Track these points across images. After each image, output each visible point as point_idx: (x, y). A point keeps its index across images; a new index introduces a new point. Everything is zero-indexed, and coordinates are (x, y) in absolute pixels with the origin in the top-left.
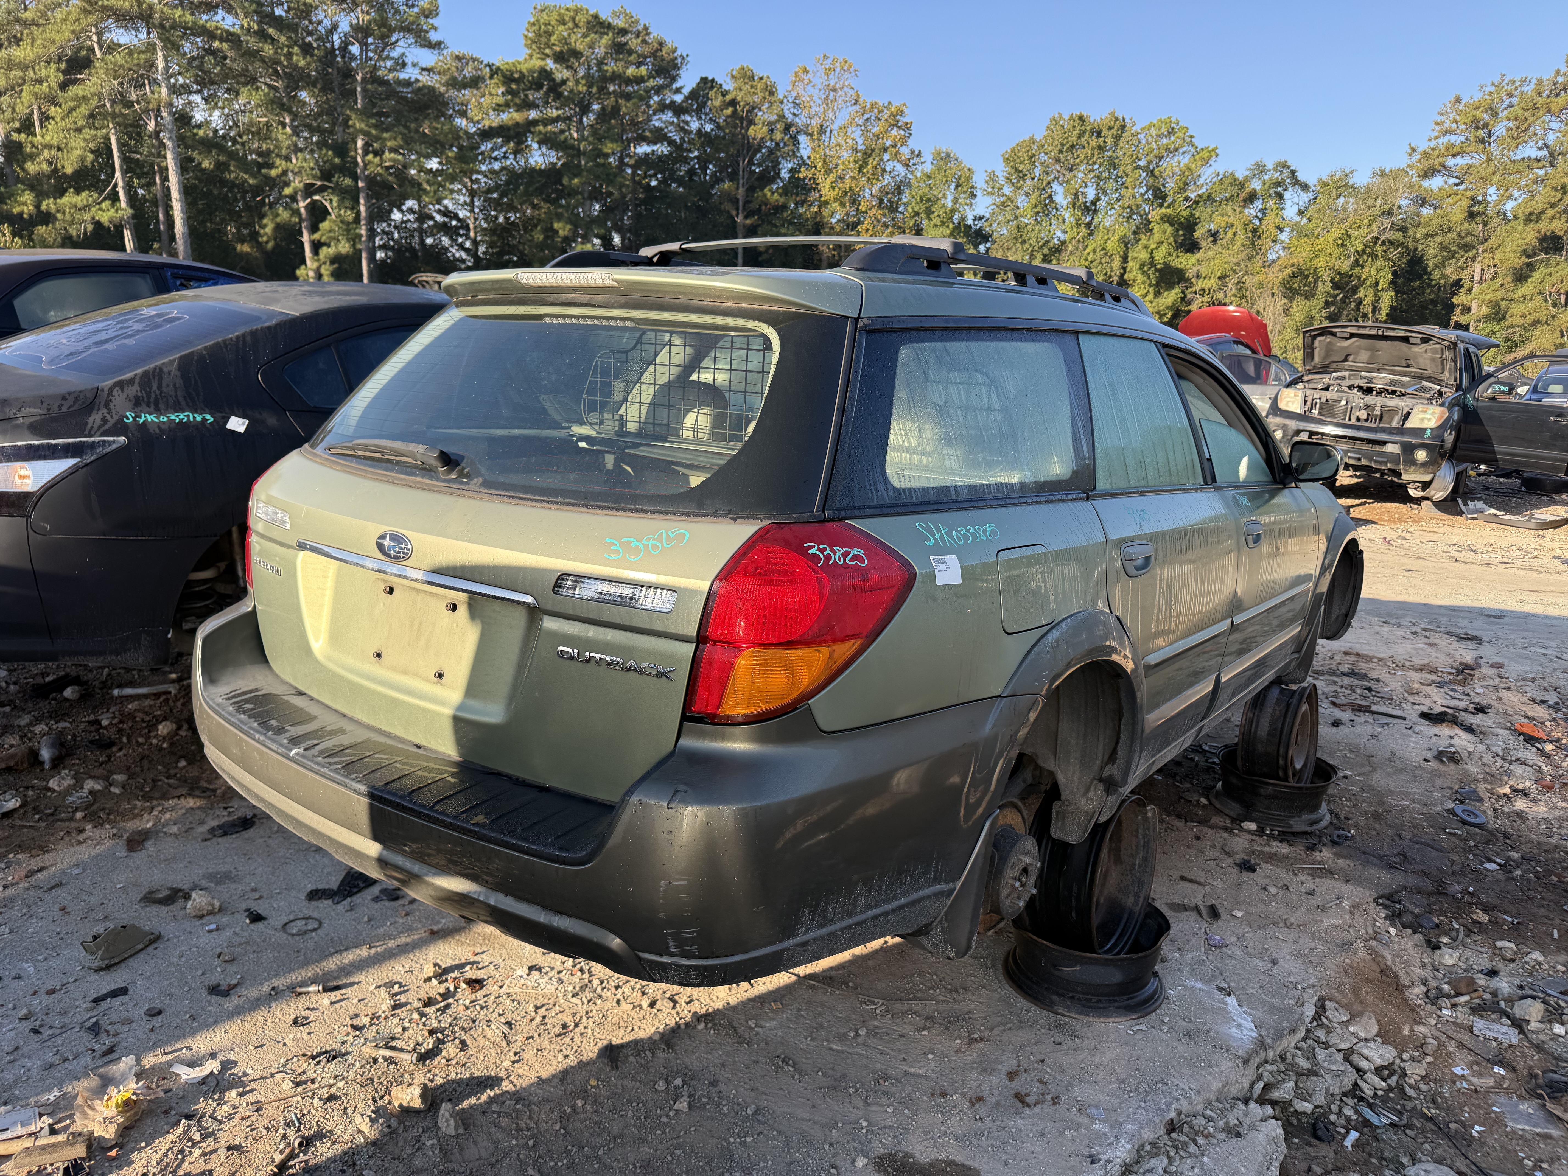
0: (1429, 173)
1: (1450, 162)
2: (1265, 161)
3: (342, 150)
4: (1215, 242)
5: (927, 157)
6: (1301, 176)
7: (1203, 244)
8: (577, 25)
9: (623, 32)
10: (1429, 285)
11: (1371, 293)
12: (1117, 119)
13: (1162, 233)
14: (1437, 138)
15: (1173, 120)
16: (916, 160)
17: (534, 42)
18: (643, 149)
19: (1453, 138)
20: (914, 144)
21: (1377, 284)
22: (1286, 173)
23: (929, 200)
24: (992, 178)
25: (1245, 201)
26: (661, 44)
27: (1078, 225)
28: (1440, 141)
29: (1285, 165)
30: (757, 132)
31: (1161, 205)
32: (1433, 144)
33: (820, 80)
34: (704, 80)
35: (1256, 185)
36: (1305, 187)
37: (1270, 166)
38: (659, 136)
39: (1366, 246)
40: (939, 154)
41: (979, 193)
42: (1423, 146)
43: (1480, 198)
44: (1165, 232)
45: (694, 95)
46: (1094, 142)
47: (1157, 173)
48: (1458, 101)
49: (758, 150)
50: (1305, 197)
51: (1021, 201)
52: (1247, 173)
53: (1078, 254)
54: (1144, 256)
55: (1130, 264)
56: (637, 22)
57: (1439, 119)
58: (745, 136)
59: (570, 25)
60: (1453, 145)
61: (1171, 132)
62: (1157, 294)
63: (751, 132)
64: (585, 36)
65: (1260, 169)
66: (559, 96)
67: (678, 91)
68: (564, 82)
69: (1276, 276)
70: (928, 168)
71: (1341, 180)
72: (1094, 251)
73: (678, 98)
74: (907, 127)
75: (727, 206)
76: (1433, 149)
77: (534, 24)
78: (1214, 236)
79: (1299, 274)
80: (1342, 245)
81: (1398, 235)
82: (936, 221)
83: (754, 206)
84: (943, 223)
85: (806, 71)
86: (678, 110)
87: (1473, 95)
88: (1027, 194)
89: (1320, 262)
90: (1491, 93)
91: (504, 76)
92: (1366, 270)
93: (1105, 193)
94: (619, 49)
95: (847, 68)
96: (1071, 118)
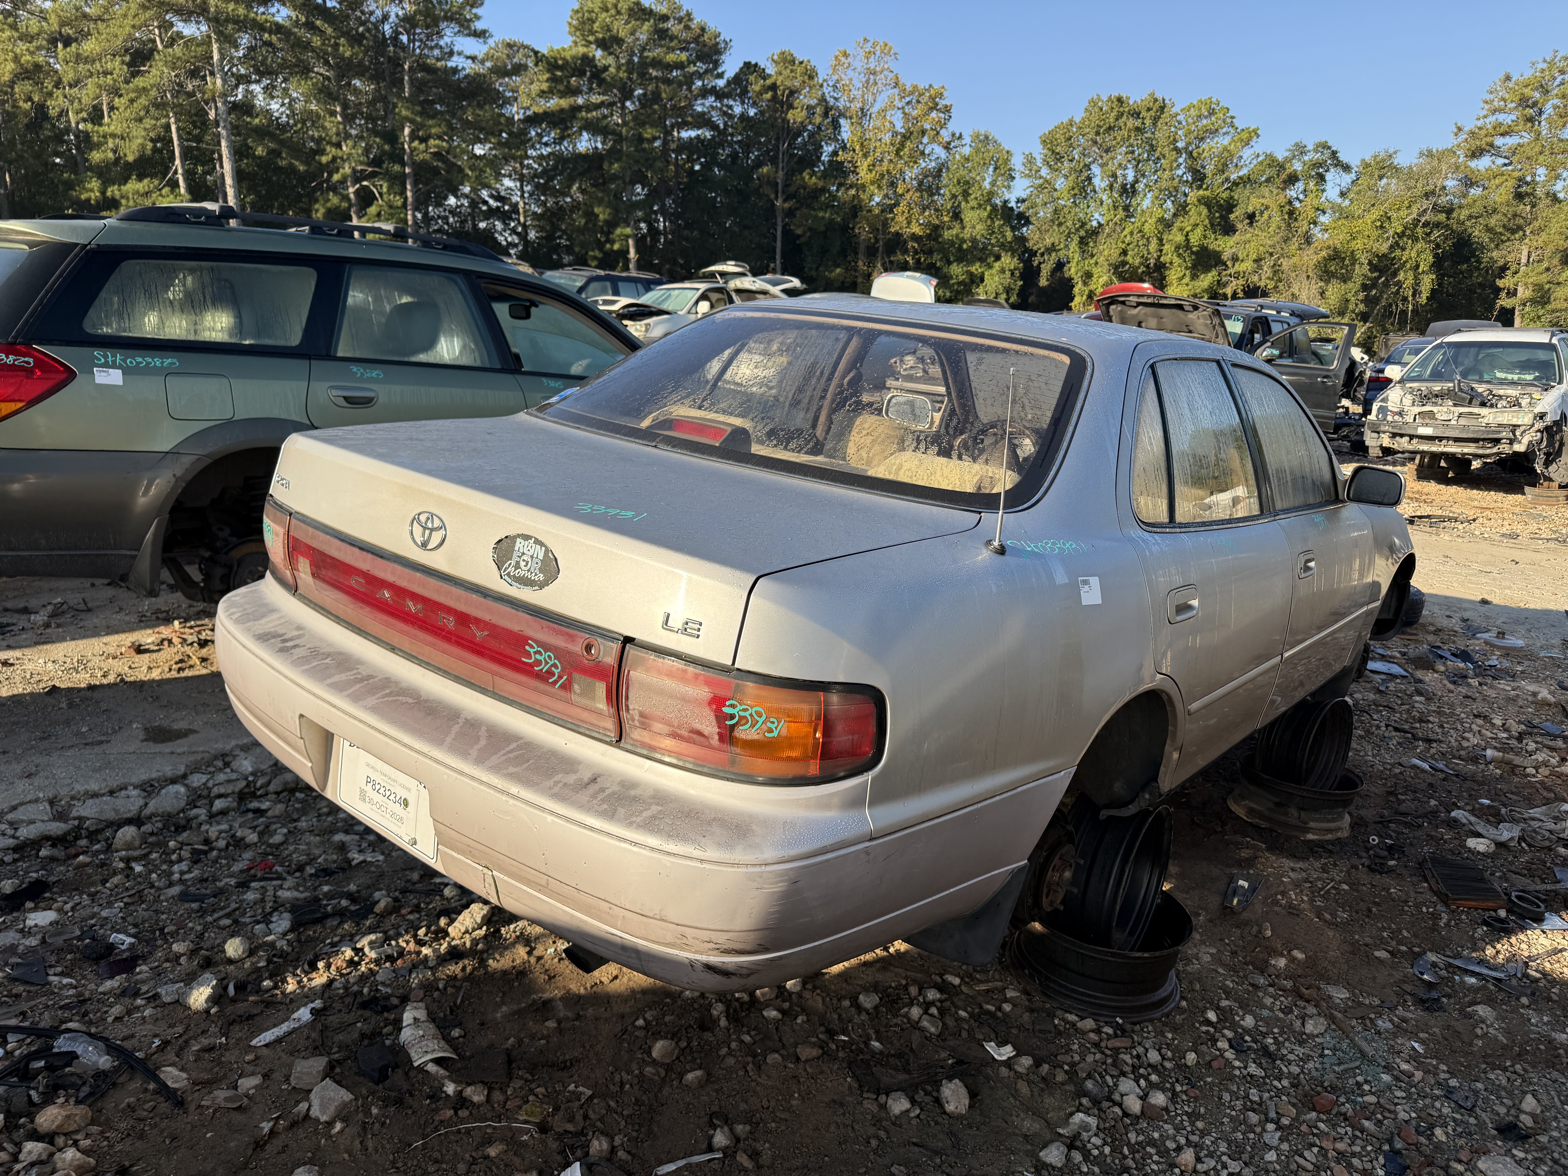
0: (1476, 153)
1: (1499, 141)
2: (1304, 142)
3: (392, 137)
4: (1251, 224)
5: (967, 140)
6: (1343, 157)
7: (1239, 226)
8: (619, 13)
9: (665, 18)
10: (1478, 268)
11: (1410, 275)
12: (1156, 100)
13: (1198, 215)
14: (1485, 117)
15: (1214, 100)
16: (957, 143)
17: (577, 29)
18: (687, 134)
19: (1501, 117)
20: (953, 126)
21: (1418, 266)
22: (1327, 153)
23: (967, 182)
24: (1030, 160)
25: (1284, 182)
26: (703, 29)
27: (1115, 208)
28: (1487, 120)
29: (1325, 146)
30: (795, 116)
31: (1200, 187)
32: (1479, 123)
33: (859, 63)
34: (747, 65)
35: (1297, 166)
36: (1347, 168)
37: (1310, 147)
38: (703, 121)
39: (1406, 228)
40: (978, 136)
41: (1017, 175)
42: (1469, 125)
43: (1529, 179)
44: (1200, 214)
45: (737, 80)
46: (1132, 123)
47: (1195, 154)
48: (1508, 78)
49: (799, 134)
50: (1347, 178)
51: (1061, 183)
52: (1287, 154)
53: (1115, 236)
54: (1179, 238)
55: (1166, 247)
56: (680, 8)
57: (1489, 97)
58: (785, 121)
59: (613, 12)
60: (1501, 124)
61: (1212, 112)
62: (1194, 277)
63: (790, 116)
64: (627, 22)
65: (1300, 150)
66: (601, 82)
67: (720, 76)
68: (606, 68)
69: (1311, 257)
70: (967, 151)
71: (1383, 160)
72: (1132, 233)
73: (721, 83)
74: (947, 110)
75: (767, 190)
76: (1480, 129)
77: (577, 12)
78: (1251, 218)
79: (1336, 256)
80: (1382, 227)
81: (1442, 217)
82: (973, 203)
83: (792, 189)
84: (980, 206)
85: (846, 55)
86: (720, 95)
87: (1523, 72)
88: (1066, 177)
89: (1358, 245)
90: (1543, 71)
91: (548, 63)
92: (1407, 252)
93: (1143, 175)
94: (661, 35)
95: (887, 51)
96: (1110, 99)
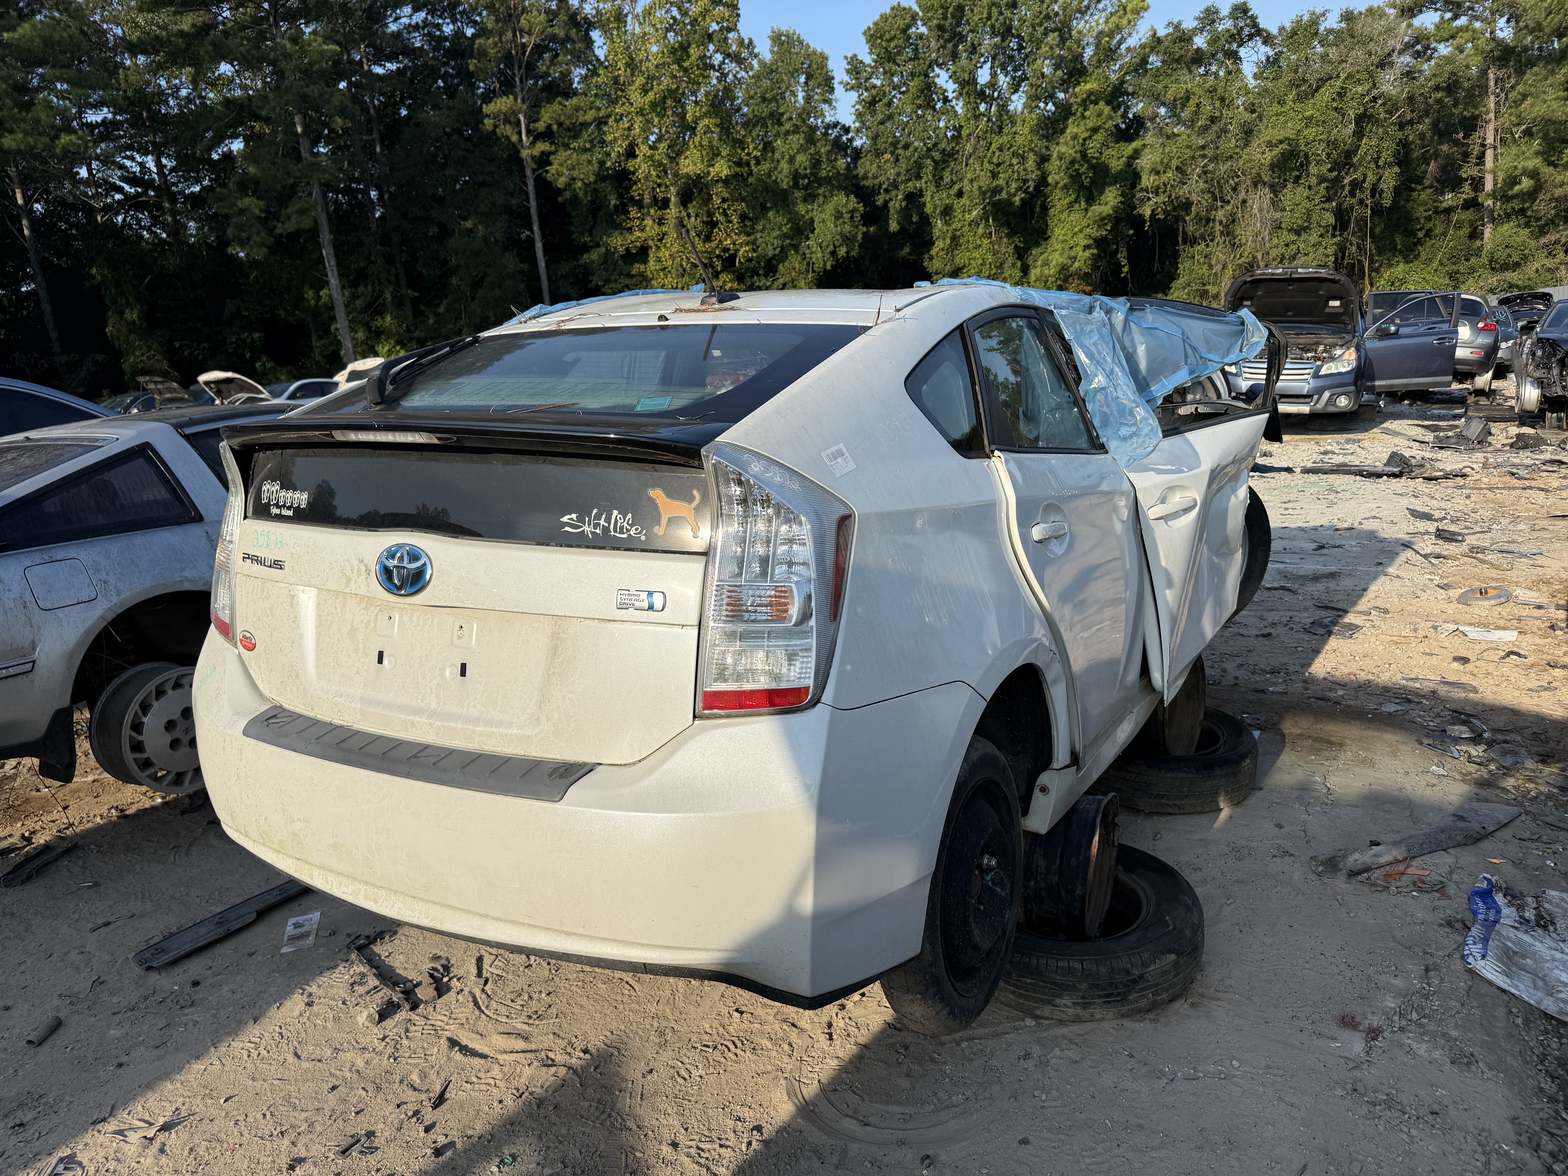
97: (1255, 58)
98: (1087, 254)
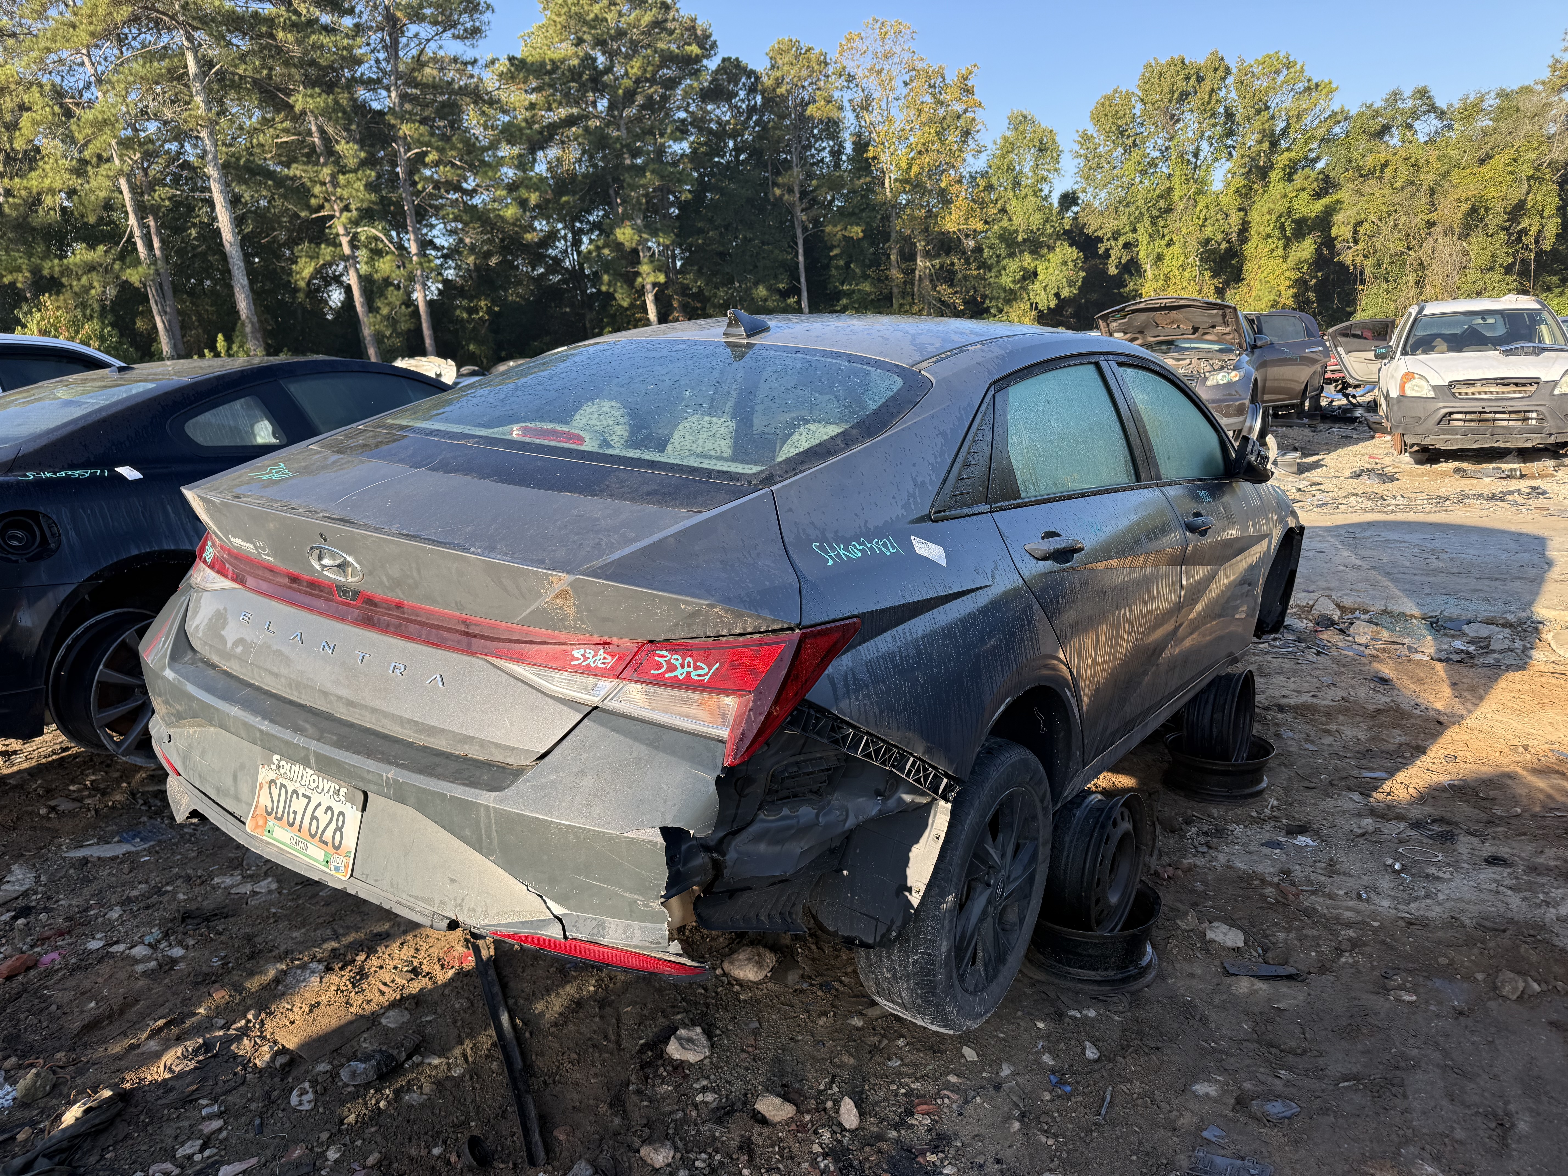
2: (1403, 89)
6: (1438, 102)
11: (1535, 221)
12: (1220, 60)
15: (1282, 54)
17: (565, 27)
21: (1543, 211)
22: (1423, 100)
24: (1086, 137)
27: (1187, 181)
29: (1423, 91)
33: (871, 46)
34: (727, 61)
36: (1441, 114)
52: (1383, 102)
53: (1189, 212)
54: (1282, 206)
65: (1396, 97)
71: (1476, 102)
72: (1207, 207)
82: (1026, 191)
84: (1035, 193)
89: (1491, 192)
96: (1172, 63)
97: (1427, 130)
98: (1291, 291)
